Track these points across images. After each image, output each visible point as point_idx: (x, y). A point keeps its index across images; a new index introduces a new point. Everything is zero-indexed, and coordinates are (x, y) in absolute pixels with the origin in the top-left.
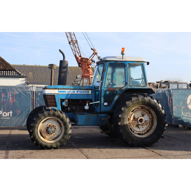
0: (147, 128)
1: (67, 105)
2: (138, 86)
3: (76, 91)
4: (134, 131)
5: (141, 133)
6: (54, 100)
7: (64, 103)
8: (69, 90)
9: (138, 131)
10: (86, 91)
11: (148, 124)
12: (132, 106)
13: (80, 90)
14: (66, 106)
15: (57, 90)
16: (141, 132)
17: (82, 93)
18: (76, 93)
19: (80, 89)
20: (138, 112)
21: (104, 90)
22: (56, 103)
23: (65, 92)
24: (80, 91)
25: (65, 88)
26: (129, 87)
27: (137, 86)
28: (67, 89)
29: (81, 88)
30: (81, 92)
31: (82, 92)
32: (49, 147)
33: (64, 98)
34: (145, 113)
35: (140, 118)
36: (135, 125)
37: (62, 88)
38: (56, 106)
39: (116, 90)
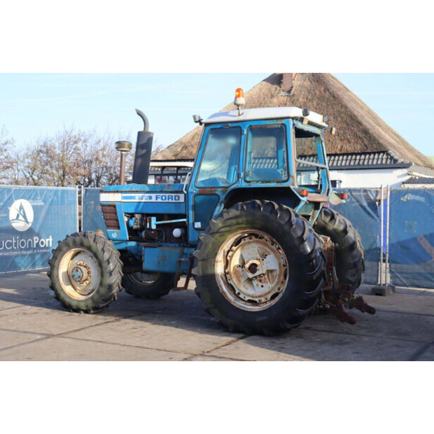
0: (273, 289)
1: (139, 226)
2: (267, 182)
3: (154, 196)
4: (239, 294)
5: (257, 300)
6: (113, 215)
7: (132, 223)
8: (141, 195)
9: (249, 295)
10: (173, 195)
11: (276, 280)
12: (223, 230)
14: (135, 227)
15: (120, 194)
16: (256, 297)
17: (167, 201)
18: (154, 200)
19: (161, 192)
20: (249, 246)
21: (192, 192)
22: (117, 220)
23: (134, 198)
24: (162, 196)
25: (133, 189)
26: (243, 185)
27: (263, 182)
28: (137, 192)
29: (165, 190)
31: (165, 199)
32: (74, 308)
33: (131, 210)
34: (268, 250)
35: (251, 262)
36: (243, 280)
37: (129, 189)
38: (119, 228)
39: (217, 192)
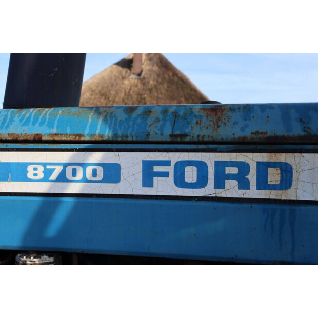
8: (65, 157)
10: (252, 159)
13: (175, 157)
17: (209, 190)
19: (177, 143)
24: (180, 167)
28: (36, 143)
29: (195, 131)
30: (191, 174)
31: (202, 181)
